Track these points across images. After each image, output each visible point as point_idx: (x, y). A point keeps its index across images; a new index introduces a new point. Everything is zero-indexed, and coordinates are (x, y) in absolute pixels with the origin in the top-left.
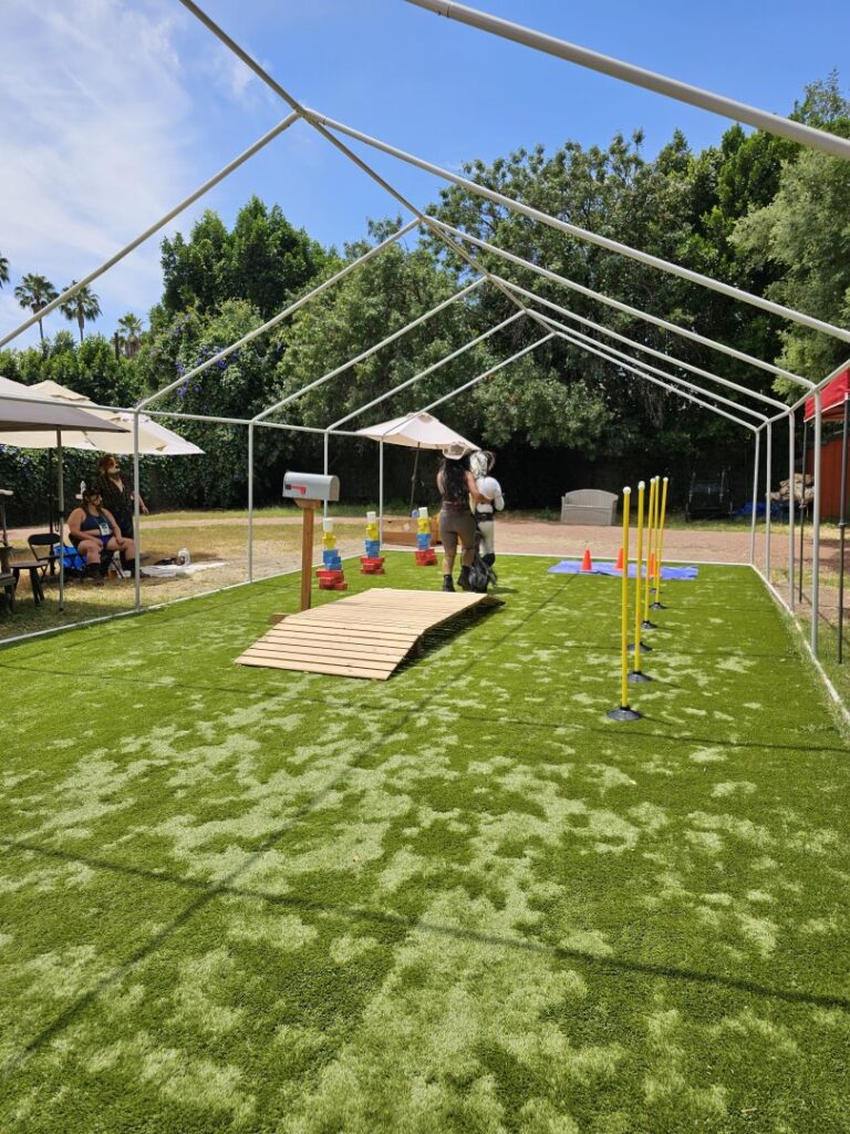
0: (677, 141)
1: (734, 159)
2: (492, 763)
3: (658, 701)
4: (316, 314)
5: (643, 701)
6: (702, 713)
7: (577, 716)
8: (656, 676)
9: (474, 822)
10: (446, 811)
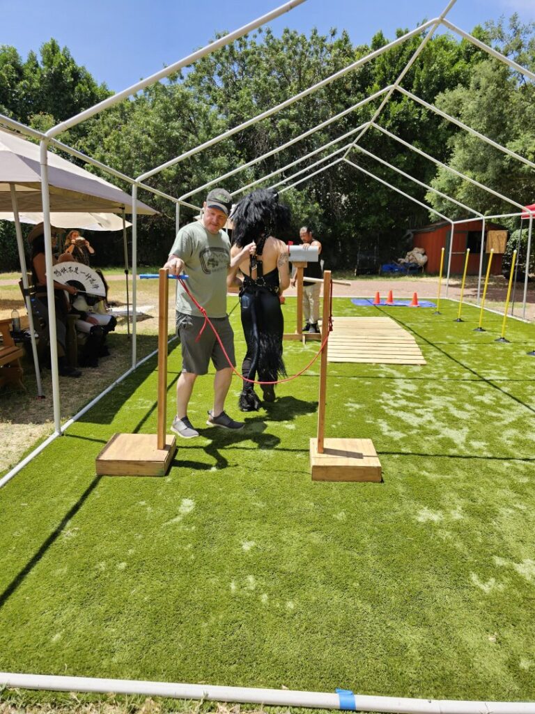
0: (344, 37)
1: (384, 55)
4: (121, 131)
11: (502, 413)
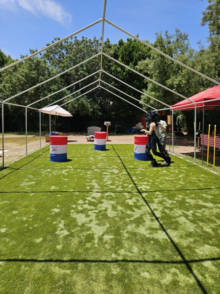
0: (108, 40)
1: (123, 47)
2: (179, 197)
3: (183, 177)
4: (12, 74)
5: (181, 178)
6: (197, 179)
7: (174, 183)
8: (173, 171)
9: (200, 213)
10: (189, 211)
11: (134, 212)
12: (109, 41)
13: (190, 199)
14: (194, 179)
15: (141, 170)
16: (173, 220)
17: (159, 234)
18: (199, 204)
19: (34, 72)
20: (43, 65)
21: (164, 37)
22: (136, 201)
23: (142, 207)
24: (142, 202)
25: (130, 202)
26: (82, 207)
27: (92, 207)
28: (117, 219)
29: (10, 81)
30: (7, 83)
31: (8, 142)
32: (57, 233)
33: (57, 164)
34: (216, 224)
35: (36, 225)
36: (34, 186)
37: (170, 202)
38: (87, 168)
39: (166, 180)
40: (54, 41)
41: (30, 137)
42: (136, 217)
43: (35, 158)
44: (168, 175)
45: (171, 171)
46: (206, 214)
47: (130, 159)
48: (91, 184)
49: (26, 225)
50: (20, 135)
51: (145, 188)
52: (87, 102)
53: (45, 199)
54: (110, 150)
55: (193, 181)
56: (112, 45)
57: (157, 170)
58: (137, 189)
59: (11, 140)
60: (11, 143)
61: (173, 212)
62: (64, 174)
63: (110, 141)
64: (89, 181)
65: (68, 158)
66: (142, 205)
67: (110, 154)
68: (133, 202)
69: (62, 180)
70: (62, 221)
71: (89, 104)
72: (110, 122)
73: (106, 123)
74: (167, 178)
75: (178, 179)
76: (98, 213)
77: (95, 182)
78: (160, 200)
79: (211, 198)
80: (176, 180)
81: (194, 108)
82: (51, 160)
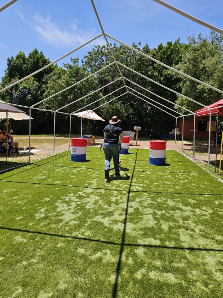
2: (162, 199)
3: (184, 183)
4: (56, 82)
5: (181, 183)
6: (197, 185)
7: (169, 187)
8: (178, 177)
9: (170, 213)
10: (161, 211)
12: (147, 46)
13: (171, 201)
14: (194, 185)
15: (147, 174)
16: (140, 216)
17: (117, 225)
18: (177, 206)
19: (73, 79)
20: (82, 72)
21: (197, 40)
22: (120, 198)
23: (121, 204)
24: (125, 200)
25: (113, 199)
26: (69, 199)
27: (78, 200)
28: (92, 211)
29: (54, 88)
30: (51, 89)
31: (46, 143)
32: (36, 215)
33: (75, 163)
34: (177, 224)
35: (24, 208)
36: (43, 180)
37: (151, 202)
38: (98, 168)
39: (164, 184)
40: (95, 49)
41: (67, 140)
42: (109, 210)
43: (60, 157)
44: (171, 180)
45: (177, 176)
46: (175, 215)
47: (144, 163)
48: (92, 182)
49: (17, 207)
50: (60, 137)
51: (137, 189)
52: (121, 107)
53: (44, 190)
54: (132, 154)
55: (191, 187)
56: (150, 50)
57: (163, 174)
58: (130, 189)
59: (49, 141)
60: (48, 144)
61: (145, 210)
62: (74, 173)
63: (139, 145)
64: (91, 179)
65: (87, 159)
66: (122, 202)
67: (129, 158)
68: (116, 199)
69: (69, 177)
70: (46, 207)
71: (123, 109)
72: (140, 127)
73: (136, 128)
74: (166, 182)
75: (177, 184)
76: (79, 204)
77: (96, 181)
78: (142, 199)
79: (194, 204)
80: (173, 185)
81: (209, 114)
82: (71, 160)
